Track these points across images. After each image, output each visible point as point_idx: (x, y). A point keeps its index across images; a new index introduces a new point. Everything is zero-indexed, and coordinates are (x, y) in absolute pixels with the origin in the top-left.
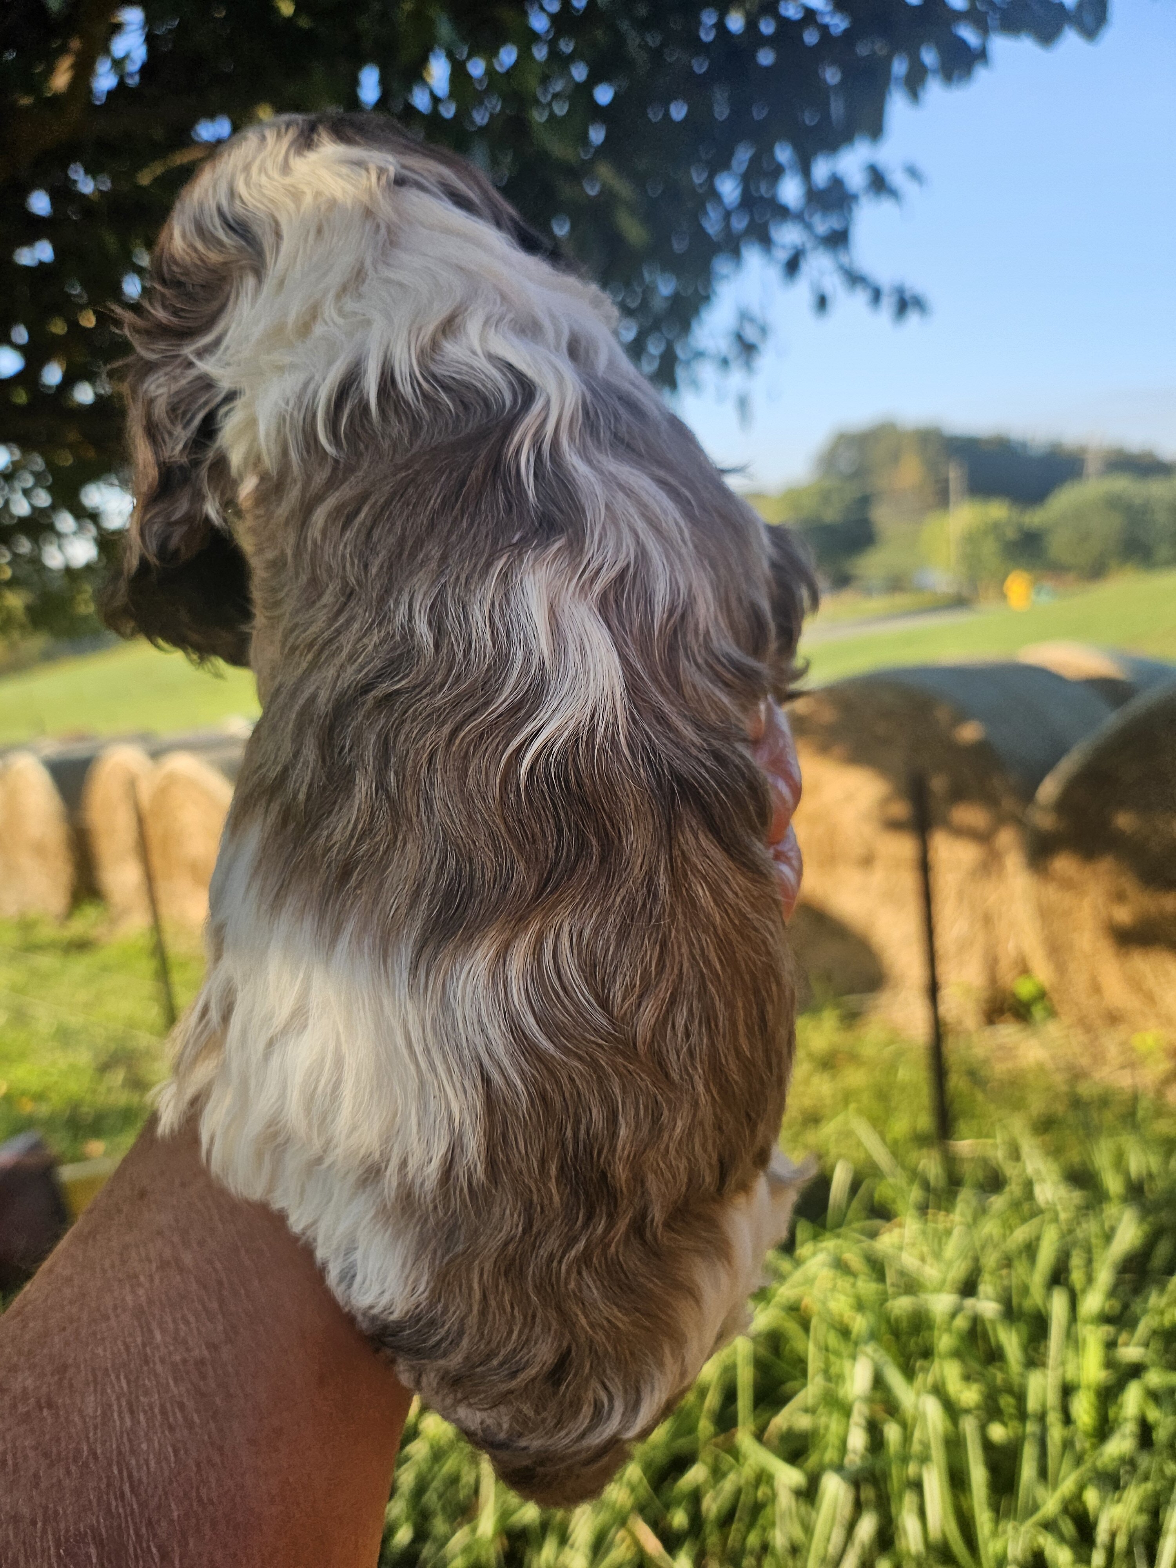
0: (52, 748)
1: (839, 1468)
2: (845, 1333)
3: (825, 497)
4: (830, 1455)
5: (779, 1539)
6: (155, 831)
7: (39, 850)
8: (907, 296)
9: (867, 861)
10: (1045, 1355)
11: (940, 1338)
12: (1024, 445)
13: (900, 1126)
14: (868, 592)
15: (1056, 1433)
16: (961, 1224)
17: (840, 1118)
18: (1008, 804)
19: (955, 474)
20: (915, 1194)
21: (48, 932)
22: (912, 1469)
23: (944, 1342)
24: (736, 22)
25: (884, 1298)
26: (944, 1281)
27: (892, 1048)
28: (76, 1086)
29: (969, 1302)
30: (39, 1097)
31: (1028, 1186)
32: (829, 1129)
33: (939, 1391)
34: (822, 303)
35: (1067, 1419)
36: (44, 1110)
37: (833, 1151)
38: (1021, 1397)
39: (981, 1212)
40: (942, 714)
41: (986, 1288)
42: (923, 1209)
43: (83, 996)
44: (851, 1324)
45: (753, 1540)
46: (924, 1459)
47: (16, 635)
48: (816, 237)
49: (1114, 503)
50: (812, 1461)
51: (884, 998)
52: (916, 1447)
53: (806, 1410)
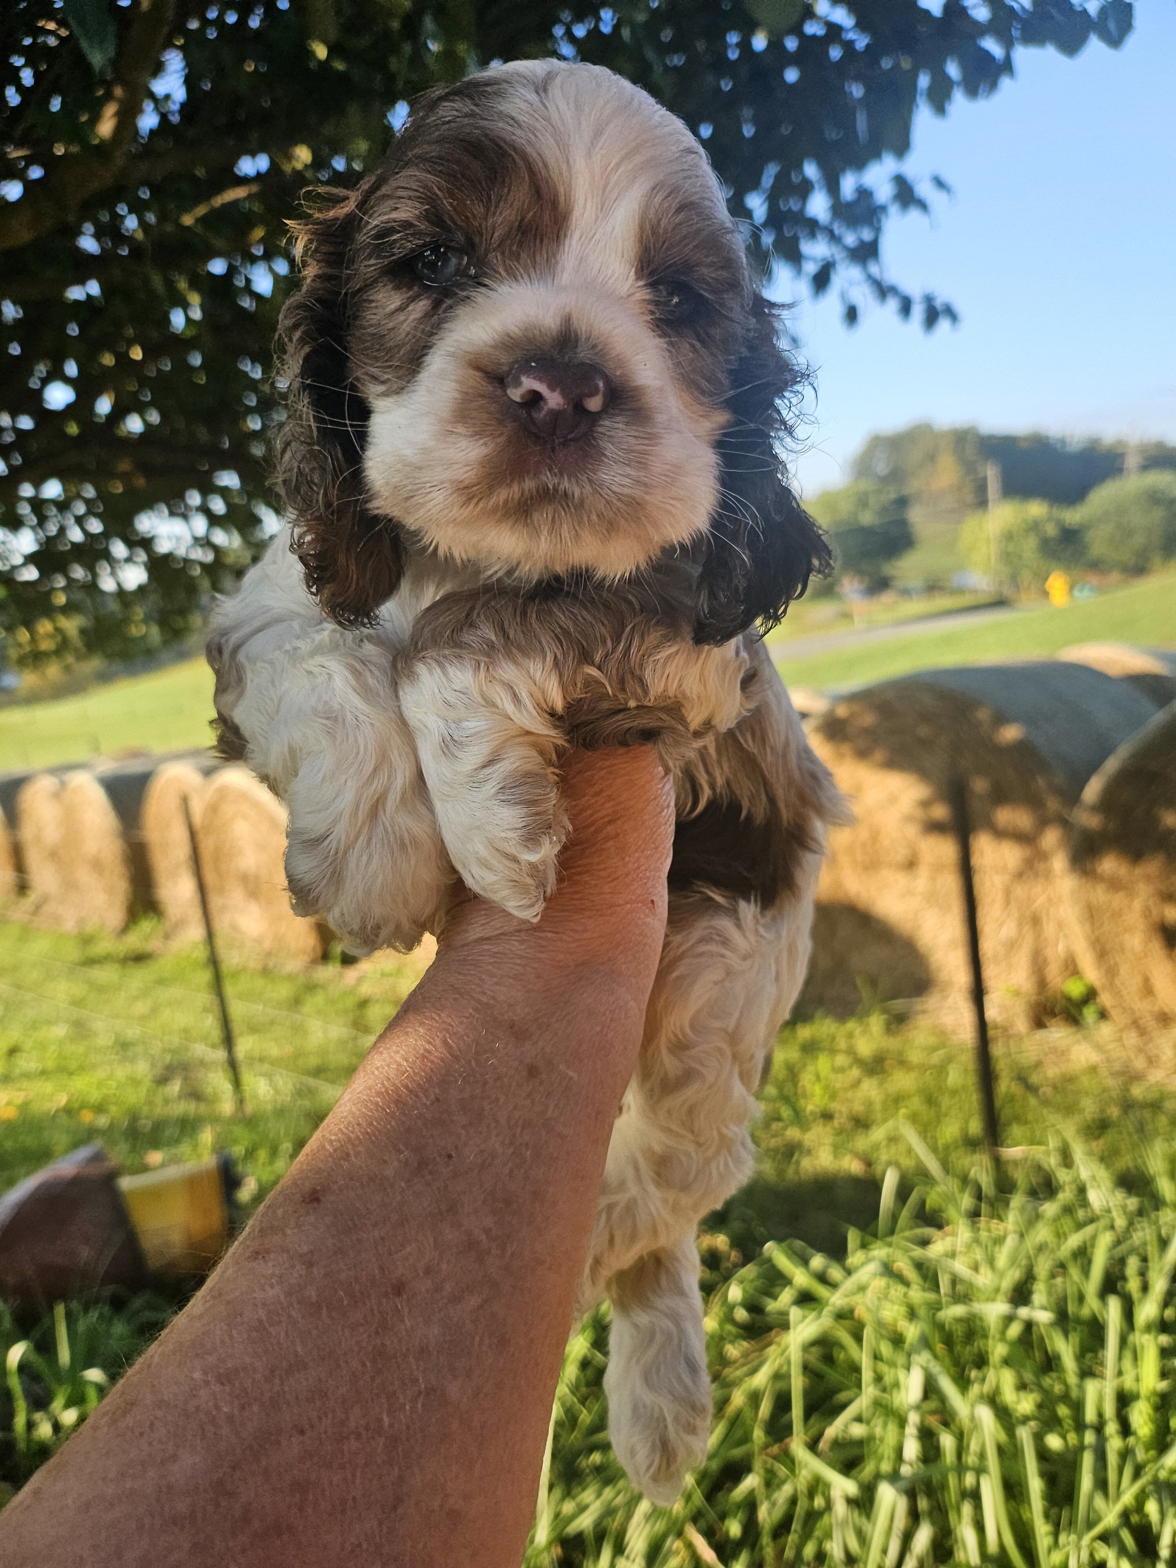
0: (108, 766)
1: (894, 1477)
2: (897, 1341)
3: (862, 502)
4: (886, 1467)
5: (835, 1549)
6: (207, 846)
7: (97, 865)
8: (938, 303)
9: (911, 864)
10: (1102, 1364)
11: (995, 1346)
12: (1063, 441)
13: (950, 1131)
14: (906, 593)
15: (1115, 1444)
16: (1015, 1232)
17: (890, 1124)
18: (1053, 804)
19: (992, 473)
20: (967, 1201)
21: (105, 946)
22: (969, 1480)
23: (998, 1351)
24: (760, 42)
25: (936, 1307)
26: (997, 1290)
27: (941, 1052)
28: (134, 1097)
29: (1024, 1312)
30: (99, 1109)
31: (1082, 1190)
32: (878, 1134)
33: (993, 1401)
34: (852, 315)
35: (1126, 1430)
36: (103, 1121)
37: (884, 1157)
38: (1078, 1407)
39: (1034, 1219)
40: (983, 715)
41: (1040, 1295)
42: (974, 1215)
43: (141, 1008)
44: (905, 1333)
45: (809, 1550)
46: (980, 1470)
47: (70, 659)
48: (846, 248)
49: (1154, 498)
50: (868, 1470)
51: (931, 1001)
52: (971, 1459)
53: (859, 1419)
